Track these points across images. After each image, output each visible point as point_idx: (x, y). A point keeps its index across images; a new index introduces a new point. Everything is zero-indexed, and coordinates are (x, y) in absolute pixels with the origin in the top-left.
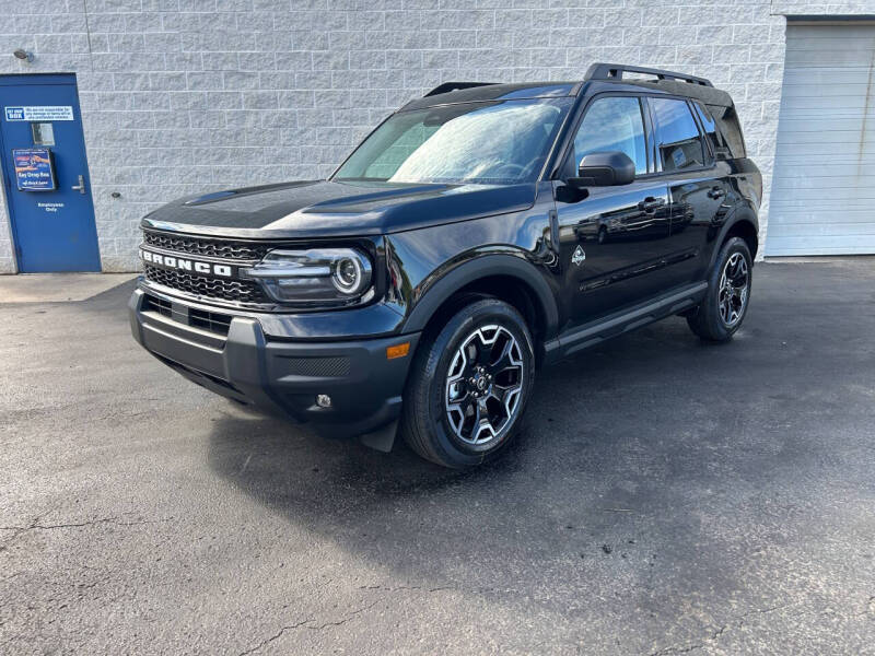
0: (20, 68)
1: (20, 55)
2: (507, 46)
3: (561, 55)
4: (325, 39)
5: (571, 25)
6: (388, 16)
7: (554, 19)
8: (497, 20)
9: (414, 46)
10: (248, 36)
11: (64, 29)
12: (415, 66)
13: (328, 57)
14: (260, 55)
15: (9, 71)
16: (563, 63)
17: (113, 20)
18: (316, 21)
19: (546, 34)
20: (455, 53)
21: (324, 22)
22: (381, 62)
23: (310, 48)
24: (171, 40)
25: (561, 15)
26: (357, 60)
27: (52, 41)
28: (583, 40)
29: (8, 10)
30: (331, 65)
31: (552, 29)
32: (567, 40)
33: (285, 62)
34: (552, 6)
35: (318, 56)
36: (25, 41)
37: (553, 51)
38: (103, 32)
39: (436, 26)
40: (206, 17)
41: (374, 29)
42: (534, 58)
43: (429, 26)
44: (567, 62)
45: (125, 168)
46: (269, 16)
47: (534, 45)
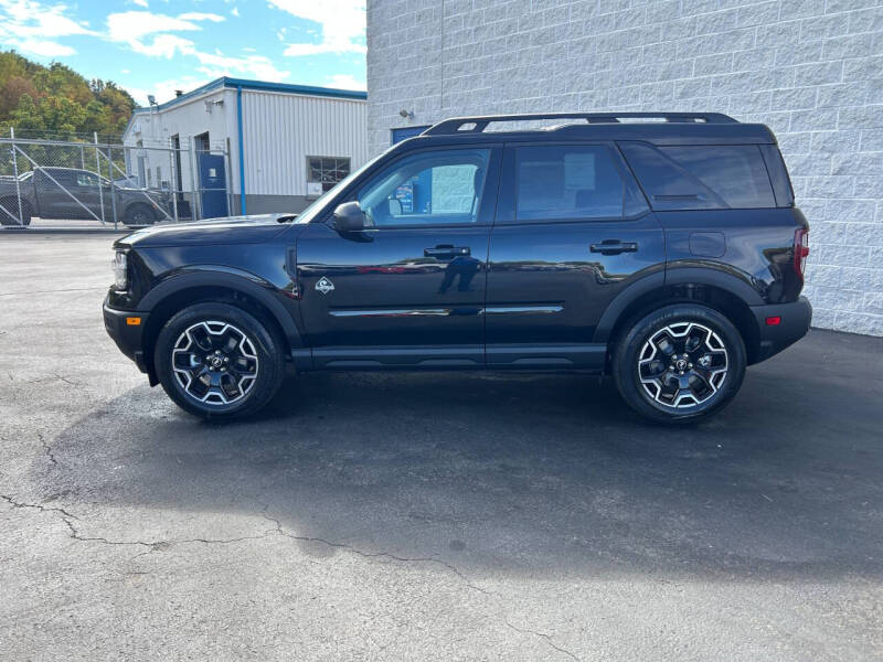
0: (406, 123)
1: (404, 114)
2: (769, 65)
3: (836, 69)
4: (592, 80)
5: (851, 31)
6: (646, 50)
7: (828, 27)
8: (759, 38)
9: (668, 78)
10: (535, 84)
11: (430, 93)
12: (667, 98)
13: (592, 96)
14: (541, 100)
15: (401, 126)
16: (838, 79)
17: (456, 83)
18: (585, 64)
19: (818, 45)
20: (708, 80)
21: (593, 65)
22: (636, 96)
23: (579, 91)
24: (486, 95)
25: (838, 21)
26: (615, 97)
27: (422, 103)
28: (868, 48)
29: (404, 83)
30: (593, 104)
31: (825, 39)
32: (845, 50)
33: (560, 103)
34: (829, 11)
35: (584, 96)
36: (411, 103)
37: (824, 65)
38: (450, 93)
39: (691, 54)
40: (509, 73)
41: (633, 66)
42: (799, 76)
43: (684, 55)
44: (843, 77)
45: (449, 198)
46: (551, 64)
47: (802, 61)
